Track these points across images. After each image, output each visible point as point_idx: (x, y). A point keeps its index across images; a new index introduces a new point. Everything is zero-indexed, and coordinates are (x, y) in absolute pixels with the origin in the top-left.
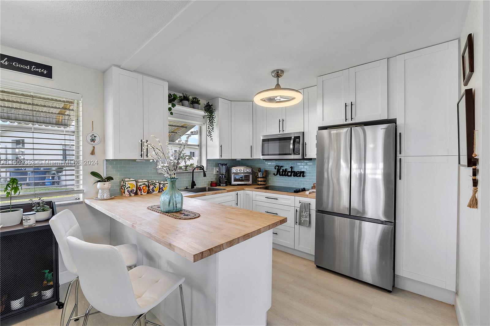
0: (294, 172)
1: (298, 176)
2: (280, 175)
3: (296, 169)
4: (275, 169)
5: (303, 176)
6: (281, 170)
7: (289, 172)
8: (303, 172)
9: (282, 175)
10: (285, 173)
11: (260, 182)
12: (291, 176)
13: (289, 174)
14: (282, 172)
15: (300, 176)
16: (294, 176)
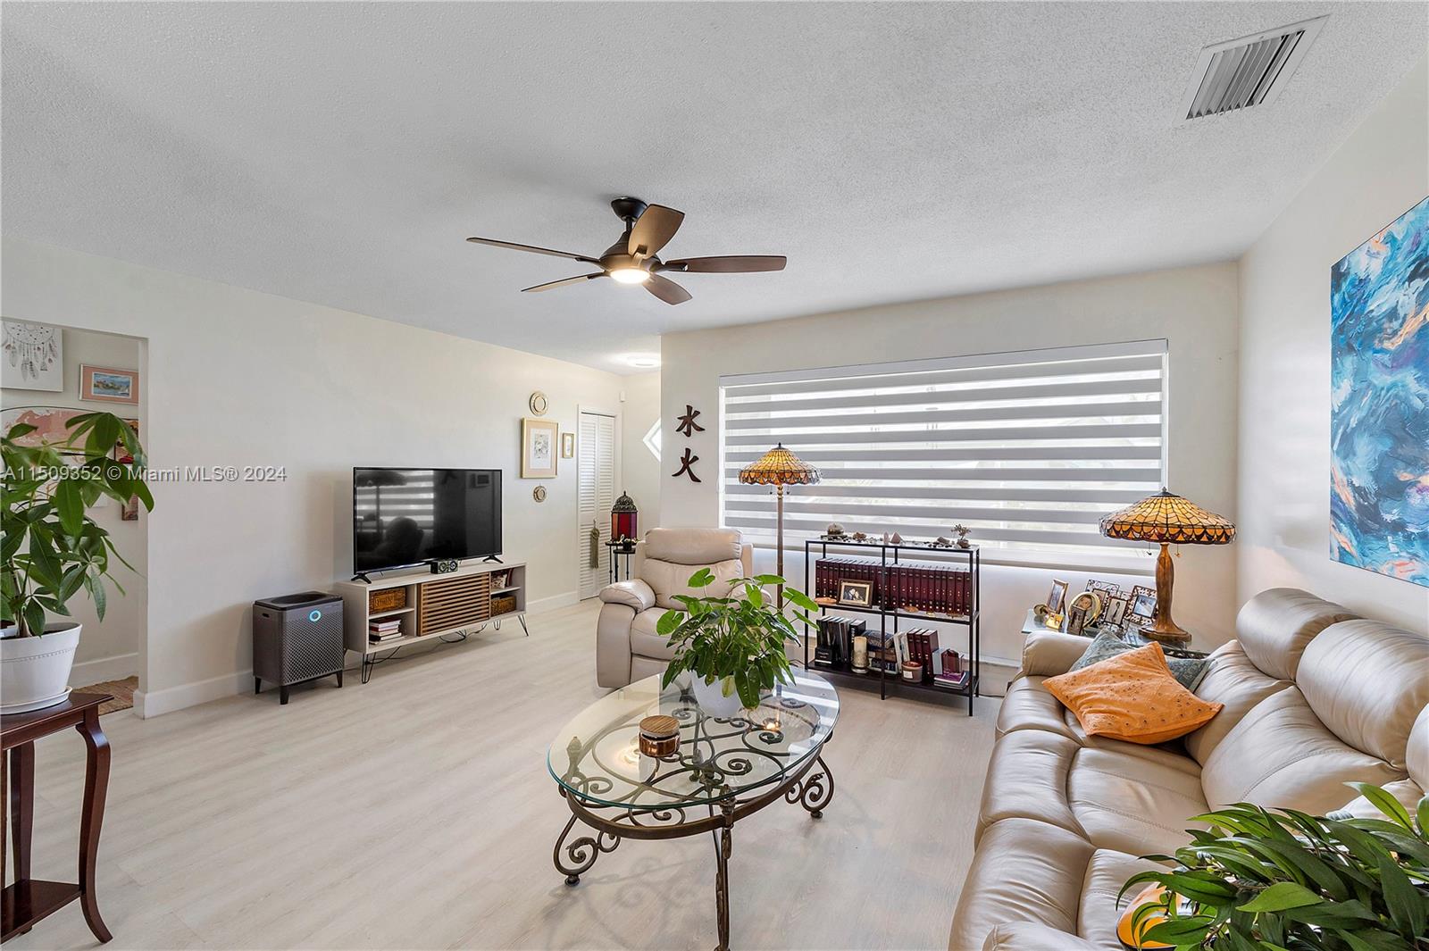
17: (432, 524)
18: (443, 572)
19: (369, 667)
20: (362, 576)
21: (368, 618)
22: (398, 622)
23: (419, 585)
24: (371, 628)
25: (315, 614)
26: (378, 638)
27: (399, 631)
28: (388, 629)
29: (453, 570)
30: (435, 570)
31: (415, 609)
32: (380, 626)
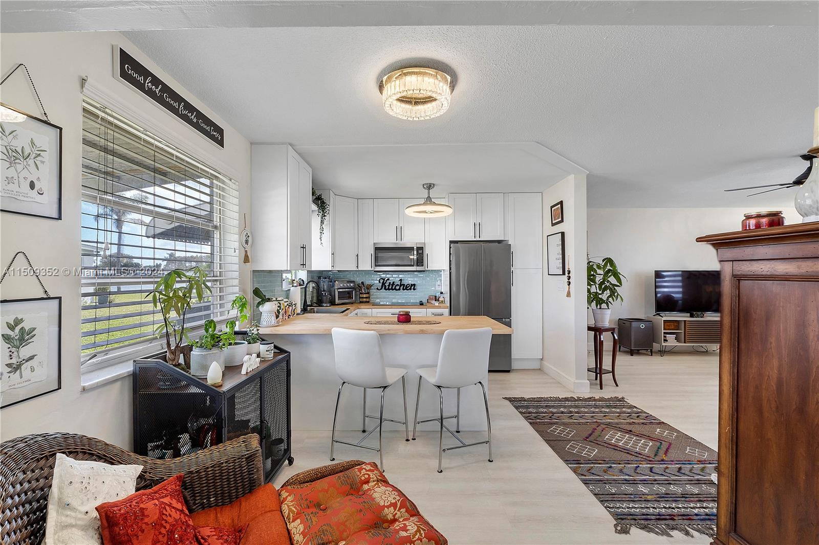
0: (404, 285)
1: (408, 290)
2: (385, 289)
3: (405, 282)
4: (379, 282)
5: (414, 289)
6: (387, 284)
7: (398, 285)
8: (414, 285)
9: (389, 289)
10: (392, 286)
11: (365, 299)
12: (399, 289)
13: (398, 287)
14: (389, 286)
15: (410, 289)
16: (403, 289)
17: (681, 299)
18: (696, 317)
19: (663, 352)
20: (659, 314)
21: (663, 331)
22: (675, 336)
23: (685, 321)
24: (664, 337)
25: (642, 326)
26: (667, 341)
27: (676, 340)
28: (671, 338)
29: (702, 317)
30: (692, 316)
31: (683, 331)
32: (667, 335)
